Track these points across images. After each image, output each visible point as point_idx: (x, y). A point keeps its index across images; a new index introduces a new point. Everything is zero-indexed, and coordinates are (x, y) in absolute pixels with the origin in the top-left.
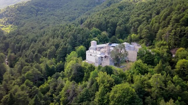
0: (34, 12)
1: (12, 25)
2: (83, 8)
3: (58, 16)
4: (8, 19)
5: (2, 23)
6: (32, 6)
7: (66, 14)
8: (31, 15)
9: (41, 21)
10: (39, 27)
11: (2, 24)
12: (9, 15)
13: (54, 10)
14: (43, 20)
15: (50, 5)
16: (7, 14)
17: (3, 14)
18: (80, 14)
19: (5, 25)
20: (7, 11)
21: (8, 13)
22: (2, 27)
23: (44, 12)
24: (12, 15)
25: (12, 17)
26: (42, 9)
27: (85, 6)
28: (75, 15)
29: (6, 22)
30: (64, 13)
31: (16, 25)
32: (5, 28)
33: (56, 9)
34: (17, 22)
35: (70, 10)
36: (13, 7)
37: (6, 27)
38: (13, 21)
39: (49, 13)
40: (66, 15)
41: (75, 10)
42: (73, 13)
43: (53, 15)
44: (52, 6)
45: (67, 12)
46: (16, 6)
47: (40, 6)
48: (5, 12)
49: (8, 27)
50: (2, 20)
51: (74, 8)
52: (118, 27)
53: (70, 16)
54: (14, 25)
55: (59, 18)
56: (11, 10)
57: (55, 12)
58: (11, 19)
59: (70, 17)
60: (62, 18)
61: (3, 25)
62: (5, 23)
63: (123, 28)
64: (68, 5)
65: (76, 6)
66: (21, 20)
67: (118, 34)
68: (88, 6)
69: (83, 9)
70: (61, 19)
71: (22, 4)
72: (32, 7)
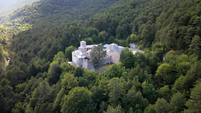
0: (50, 10)
1: (27, 24)
2: (100, 5)
3: (73, 14)
4: (25, 18)
5: (19, 21)
6: (48, 4)
7: (81, 12)
8: (46, 13)
9: (54, 20)
10: (50, 26)
11: (18, 23)
12: (26, 14)
13: (71, 8)
14: (56, 19)
15: (67, 3)
16: (25, 13)
17: (20, 13)
18: (96, 12)
19: (22, 24)
20: (25, 10)
21: (25, 11)
22: (19, 26)
23: (60, 10)
24: (28, 14)
25: (29, 15)
26: (58, 7)
27: (103, 3)
28: (90, 13)
29: (23, 21)
30: (79, 11)
31: (32, 24)
32: (21, 27)
33: (72, 7)
34: (32, 21)
35: (87, 8)
36: (31, 5)
37: (23, 26)
38: (30, 20)
39: (65, 11)
40: (80, 14)
41: (92, 7)
42: (88, 11)
43: (68, 13)
44: (69, 4)
45: (83, 10)
46: (34, 5)
47: (57, 5)
48: (23, 11)
49: (24, 26)
50: (19, 19)
51: (91, 6)
52: (119, 26)
53: (85, 14)
54: (30, 23)
55: (73, 16)
56: (29, 9)
57: (71, 10)
58: (28, 17)
59: (84, 16)
60: (76, 17)
61: (20, 24)
62: (21, 22)
63: (125, 27)
64: (85, 2)
65: (93, 3)
66: (36, 18)
67: (118, 34)
68: (107, 3)
69: (100, 7)
70: (74, 18)
71: (40, 3)
72: (48, 6)
